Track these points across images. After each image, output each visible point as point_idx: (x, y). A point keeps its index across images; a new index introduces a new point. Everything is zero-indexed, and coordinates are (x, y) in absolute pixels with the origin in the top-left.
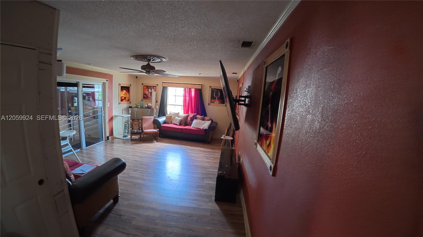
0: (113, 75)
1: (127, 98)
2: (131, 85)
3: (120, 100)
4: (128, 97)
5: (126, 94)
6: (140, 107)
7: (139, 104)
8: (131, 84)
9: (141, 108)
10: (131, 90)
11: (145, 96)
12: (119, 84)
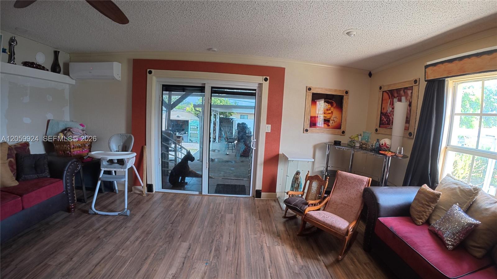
0: (284, 69)
1: (331, 122)
2: (347, 92)
3: (308, 122)
4: (335, 119)
5: (330, 112)
6: (358, 145)
7: (360, 137)
8: (347, 89)
9: (361, 148)
10: (349, 104)
11: (385, 120)
12: (307, 87)
